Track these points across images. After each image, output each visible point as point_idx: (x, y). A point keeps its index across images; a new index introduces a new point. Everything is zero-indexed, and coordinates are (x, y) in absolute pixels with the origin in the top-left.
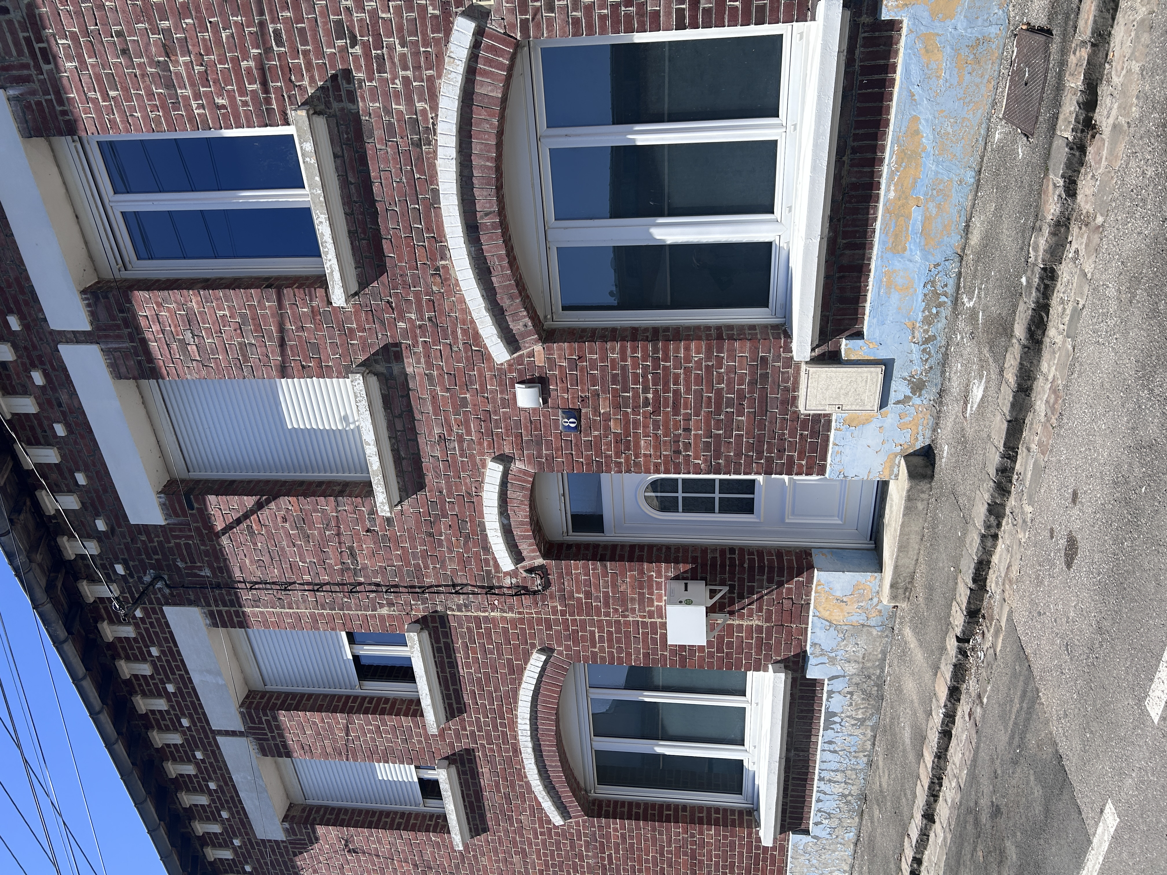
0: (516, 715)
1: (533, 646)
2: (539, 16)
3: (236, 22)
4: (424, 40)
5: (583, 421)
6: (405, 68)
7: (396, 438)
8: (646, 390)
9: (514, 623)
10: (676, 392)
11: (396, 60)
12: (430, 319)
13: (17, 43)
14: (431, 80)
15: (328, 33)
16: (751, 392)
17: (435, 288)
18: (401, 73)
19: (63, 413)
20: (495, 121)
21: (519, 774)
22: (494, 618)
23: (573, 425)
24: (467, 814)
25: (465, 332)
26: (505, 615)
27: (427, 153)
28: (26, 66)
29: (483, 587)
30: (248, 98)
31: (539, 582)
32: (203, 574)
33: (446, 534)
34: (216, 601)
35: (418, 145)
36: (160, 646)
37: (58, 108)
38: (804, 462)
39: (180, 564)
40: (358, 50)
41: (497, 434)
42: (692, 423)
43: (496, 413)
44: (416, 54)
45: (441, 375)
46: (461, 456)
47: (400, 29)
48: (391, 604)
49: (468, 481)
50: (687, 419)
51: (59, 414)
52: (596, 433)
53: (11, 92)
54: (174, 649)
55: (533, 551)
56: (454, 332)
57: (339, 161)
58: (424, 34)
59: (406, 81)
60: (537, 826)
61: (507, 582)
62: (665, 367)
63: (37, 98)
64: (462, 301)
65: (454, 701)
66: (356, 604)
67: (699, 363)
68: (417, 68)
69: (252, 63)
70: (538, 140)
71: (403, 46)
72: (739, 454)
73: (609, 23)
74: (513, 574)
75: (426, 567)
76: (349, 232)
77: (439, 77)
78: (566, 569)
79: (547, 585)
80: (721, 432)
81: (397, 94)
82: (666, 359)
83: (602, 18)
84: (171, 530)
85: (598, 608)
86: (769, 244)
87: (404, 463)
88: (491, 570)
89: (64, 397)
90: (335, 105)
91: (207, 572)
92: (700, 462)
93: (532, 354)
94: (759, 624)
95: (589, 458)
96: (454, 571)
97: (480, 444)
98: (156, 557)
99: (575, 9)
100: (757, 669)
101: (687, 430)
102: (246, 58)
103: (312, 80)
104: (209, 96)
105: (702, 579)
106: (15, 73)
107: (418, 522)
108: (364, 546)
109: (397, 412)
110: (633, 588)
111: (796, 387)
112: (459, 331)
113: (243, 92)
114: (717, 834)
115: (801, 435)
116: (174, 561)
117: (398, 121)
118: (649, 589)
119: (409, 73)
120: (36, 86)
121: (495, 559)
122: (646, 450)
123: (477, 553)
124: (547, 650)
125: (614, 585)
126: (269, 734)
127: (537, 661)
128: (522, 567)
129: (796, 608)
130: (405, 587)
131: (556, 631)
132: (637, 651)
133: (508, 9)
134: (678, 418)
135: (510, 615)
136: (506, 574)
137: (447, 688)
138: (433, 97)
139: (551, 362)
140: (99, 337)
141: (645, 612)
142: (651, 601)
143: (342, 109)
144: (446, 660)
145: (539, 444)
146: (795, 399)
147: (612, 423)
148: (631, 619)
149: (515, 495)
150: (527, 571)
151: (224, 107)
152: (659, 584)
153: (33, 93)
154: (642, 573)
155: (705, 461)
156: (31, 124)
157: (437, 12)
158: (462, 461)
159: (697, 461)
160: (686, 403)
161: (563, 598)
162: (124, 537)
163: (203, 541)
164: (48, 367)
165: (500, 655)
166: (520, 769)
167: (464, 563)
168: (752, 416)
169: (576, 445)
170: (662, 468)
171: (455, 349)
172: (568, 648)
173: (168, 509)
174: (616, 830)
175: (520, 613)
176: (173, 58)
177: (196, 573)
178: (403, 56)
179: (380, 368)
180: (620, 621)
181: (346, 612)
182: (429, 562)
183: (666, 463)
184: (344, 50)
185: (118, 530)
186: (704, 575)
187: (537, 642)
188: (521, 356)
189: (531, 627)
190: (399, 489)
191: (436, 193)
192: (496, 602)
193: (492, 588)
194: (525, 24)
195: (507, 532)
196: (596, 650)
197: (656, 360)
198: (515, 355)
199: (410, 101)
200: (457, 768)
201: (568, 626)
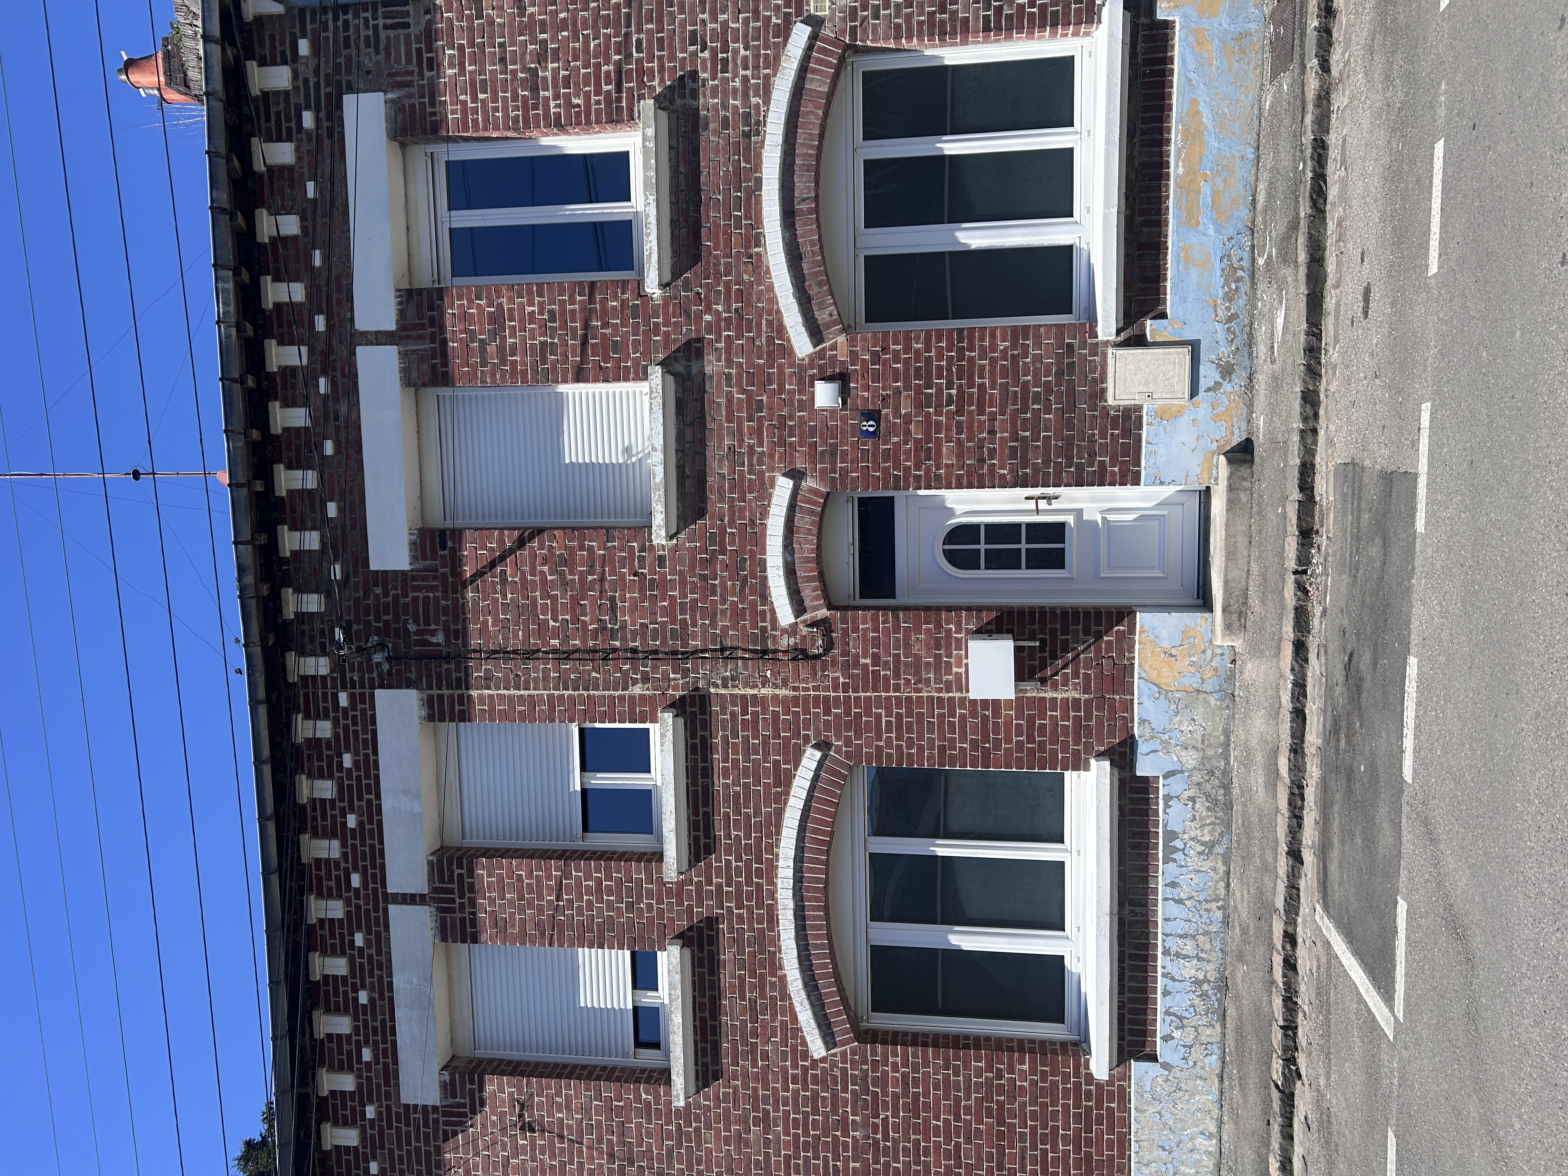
0: (777, 855)
1: (807, 739)
2: (866, 23)
3: (605, 34)
4: (765, 44)
5: (883, 424)
6: (746, 68)
7: (683, 451)
8: (950, 386)
9: (786, 702)
10: (982, 387)
11: (739, 62)
12: (736, 310)
13: (408, 54)
14: (767, 77)
15: (683, 40)
16: (1058, 384)
17: (746, 277)
18: (742, 72)
19: (338, 429)
20: (820, 113)
21: (773, 963)
22: (764, 698)
23: (871, 429)
24: (695, 1042)
25: (770, 323)
26: (777, 692)
27: (756, 143)
28: (411, 73)
29: (755, 652)
30: (602, 98)
31: (820, 642)
32: (434, 640)
33: (721, 577)
34: (439, 679)
35: (747, 135)
36: (356, 753)
37: (429, 110)
38: (1116, 469)
39: (412, 627)
40: (706, 54)
41: (791, 443)
42: (997, 424)
43: (792, 418)
44: (757, 56)
45: (739, 375)
46: (750, 473)
47: (746, 36)
48: (645, 679)
49: (753, 504)
50: (992, 419)
51: (332, 430)
52: (896, 439)
53: (390, 96)
54: (372, 758)
55: (816, 598)
56: (759, 325)
57: (673, 153)
58: (766, 39)
59: (745, 79)
60: (789, 1063)
61: (785, 642)
62: (970, 358)
63: (412, 101)
64: (771, 288)
65: (701, 834)
66: (604, 680)
67: (1005, 351)
68: (757, 67)
69: (611, 68)
70: (854, 150)
71: (746, 50)
72: (1047, 462)
73: (925, 27)
74: (793, 630)
75: (694, 625)
76: (672, 221)
77: (775, 75)
78: (852, 623)
79: (829, 646)
80: (1028, 434)
81: (735, 90)
82: (971, 349)
83: (920, 23)
84: (414, 578)
85: (886, 678)
86: (1070, 248)
87: (688, 482)
88: (766, 627)
89: (343, 409)
90: (679, 102)
91: (440, 638)
92: (1006, 472)
93: (834, 347)
94: (1077, 696)
95: (886, 471)
96: (724, 629)
97: (772, 456)
98: (386, 617)
99: (897, 17)
100: (1076, 768)
101: (992, 432)
102: (607, 63)
103: (662, 80)
104: (567, 97)
105: (1008, 632)
106: (399, 79)
107: (693, 560)
108: (628, 595)
109: (689, 419)
110: (928, 648)
111: (1103, 379)
112: (764, 322)
113: (598, 92)
114: (1033, 1071)
115: (1112, 434)
116: (406, 622)
117: (733, 114)
118: (947, 649)
119: (749, 73)
120: (414, 90)
121: (773, 611)
122: (949, 458)
123: (753, 604)
124: (823, 745)
125: (907, 646)
126: (458, 901)
127: (811, 758)
128: (803, 622)
129: (1118, 670)
130: (666, 653)
131: (836, 715)
132: (931, 741)
133: (840, 18)
134: (983, 418)
135: (783, 692)
136: (784, 631)
137: (696, 812)
138: (766, 92)
139: (854, 355)
140: (401, 338)
141: (941, 683)
142: (948, 664)
143: (685, 105)
144: (700, 765)
145: (833, 454)
146: (1104, 391)
147: (912, 427)
148: (925, 694)
149: (804, 522)
150: (808, 626)
151: (578, 106)
152: (958, 641)
153: (410, 96)
154: (938, 626)
155: (1011, 471)
156: (399, 125)
157: (779, 21)
158: (750, 480)
159: (1002, 472)
160: (991, 400)
161: (846, 666)
162: (357, 590)
163: (447, 592)
164: (338, 373)
165: (766, 754)
166: (774, 953)
167: (737, 615)
168: (1060, 413)
169: (874, 455)
170: (965, 481)
171: (758, 343)
172: (848, 742)
173: (416, 550)
174: (895, 1068)
175: (795, 689)
176: (543, 65)
177: (426, 640)
178: (746, 58)
179: (679, 368)
180: (911, 697)
181: (591, 692)
182: (698, 617)
183: (969, 474)
184: (694, 54)
185: (353, 579)
186: (1010, 627)
187: (811, 733)
188: (824, 349)
189: (807, 711)
190: (678, 516)
191: (759, 182)
192: (768, 673)
193: (765, 652)
194: (853, 30)
195: (790, 572)
196: (882, 743)
197: (961, 350)
198: (818, 348)
199: (746, 96)
200: (693, 952)
201: (850, 707)
